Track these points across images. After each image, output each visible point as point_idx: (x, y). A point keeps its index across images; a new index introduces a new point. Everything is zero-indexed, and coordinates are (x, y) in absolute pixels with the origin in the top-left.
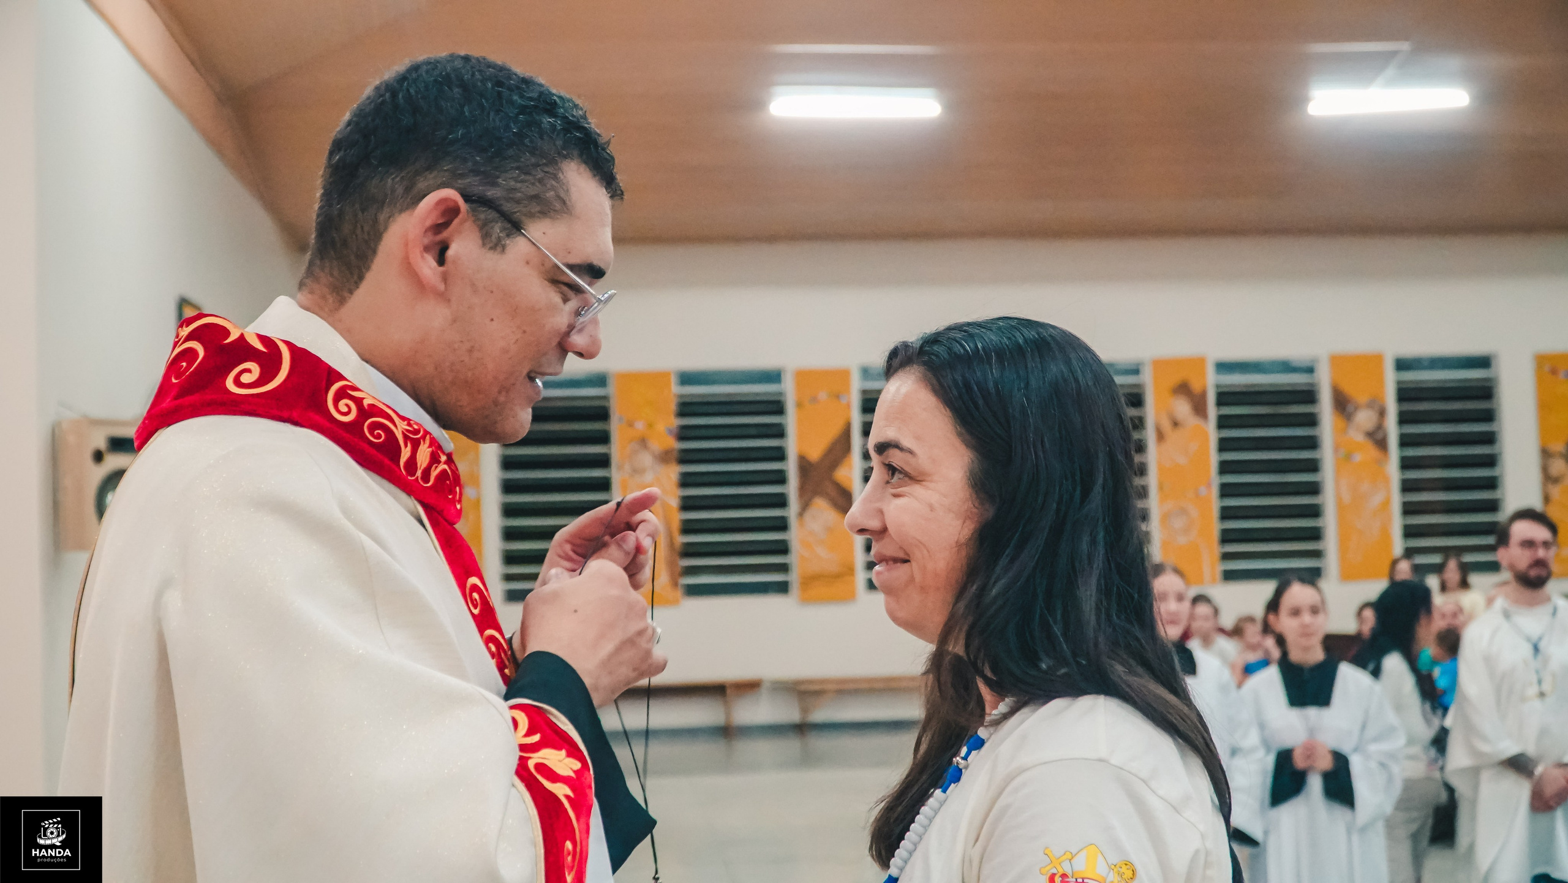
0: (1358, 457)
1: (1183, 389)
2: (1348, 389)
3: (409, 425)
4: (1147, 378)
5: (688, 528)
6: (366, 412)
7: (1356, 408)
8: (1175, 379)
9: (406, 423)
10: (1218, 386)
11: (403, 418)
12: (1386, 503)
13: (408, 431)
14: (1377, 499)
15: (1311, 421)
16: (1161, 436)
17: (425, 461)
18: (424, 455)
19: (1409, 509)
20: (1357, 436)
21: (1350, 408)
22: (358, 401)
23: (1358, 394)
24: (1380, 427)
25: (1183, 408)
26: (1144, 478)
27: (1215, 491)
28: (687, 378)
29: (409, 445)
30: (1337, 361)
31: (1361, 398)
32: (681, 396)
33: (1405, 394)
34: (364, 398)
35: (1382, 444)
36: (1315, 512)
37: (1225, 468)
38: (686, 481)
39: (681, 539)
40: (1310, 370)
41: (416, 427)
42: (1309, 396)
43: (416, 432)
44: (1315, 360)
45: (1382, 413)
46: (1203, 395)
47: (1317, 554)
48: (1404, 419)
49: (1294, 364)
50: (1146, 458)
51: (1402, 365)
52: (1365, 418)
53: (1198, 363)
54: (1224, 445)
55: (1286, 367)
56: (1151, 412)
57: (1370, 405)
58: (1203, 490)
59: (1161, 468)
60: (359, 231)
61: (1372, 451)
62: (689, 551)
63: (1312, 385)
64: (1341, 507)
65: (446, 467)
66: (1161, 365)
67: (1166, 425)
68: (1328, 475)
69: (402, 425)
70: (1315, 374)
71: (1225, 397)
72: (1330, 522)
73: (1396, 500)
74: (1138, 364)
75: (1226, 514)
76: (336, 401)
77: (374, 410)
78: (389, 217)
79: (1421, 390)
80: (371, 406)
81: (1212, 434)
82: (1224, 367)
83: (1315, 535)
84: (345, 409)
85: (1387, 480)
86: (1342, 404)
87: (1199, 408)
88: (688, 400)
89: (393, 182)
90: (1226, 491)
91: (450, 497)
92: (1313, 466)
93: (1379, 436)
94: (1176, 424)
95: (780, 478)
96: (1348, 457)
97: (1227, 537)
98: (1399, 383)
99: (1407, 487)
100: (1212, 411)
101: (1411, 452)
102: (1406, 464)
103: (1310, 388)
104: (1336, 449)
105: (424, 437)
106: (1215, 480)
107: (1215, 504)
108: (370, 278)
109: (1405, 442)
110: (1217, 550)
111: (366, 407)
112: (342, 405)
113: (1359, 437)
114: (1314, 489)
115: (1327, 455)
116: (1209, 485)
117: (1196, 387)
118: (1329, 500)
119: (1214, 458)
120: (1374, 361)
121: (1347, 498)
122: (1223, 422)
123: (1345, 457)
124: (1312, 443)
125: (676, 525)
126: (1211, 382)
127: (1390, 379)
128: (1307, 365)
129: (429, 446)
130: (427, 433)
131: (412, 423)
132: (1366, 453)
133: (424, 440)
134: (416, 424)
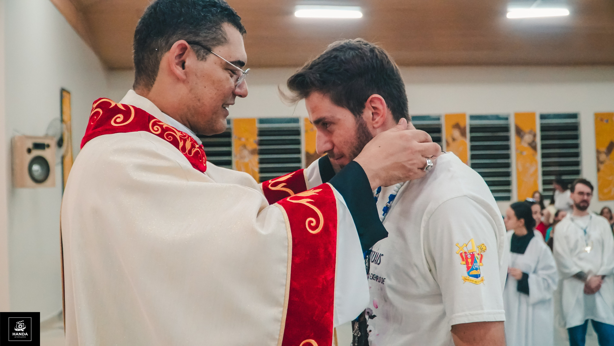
0: (525, 153)
1: (457, 126)
2: (522, 126)
3: (182, 133)
4: (443, 121)
6: (165, 130)
7: (525, 134)
8: (453, 122)
9: (180, 133)
10: (470, 125)
11: (179, 131)
12: (536, 171)
13: (181, 136)
14: (532, 170)
15: (507, 139)
16: (448, 145)
17: (189, 147)
18: (188, 145)
19: (544, 174)
20: (525, 145)
21: (522, 133)
22: (161, 126)
23: (525, 128)
24: (534, 141)
25: (456, 133)
28: (262, 121)
29: (182, 141)
30: (517, 115)
31: (527, 130)
32: (260, 128)
33: (544, 128)
34: (163, 125)
35: (534, 148)
36: (508, 174)
37: (473, 157)
38: (261, 161)
40: (507, 119)
41: (184, 134)
42: (506, 129)
43: (185, 136)
44: (509, 115)
45: (535, 136)
46: (465, 128)
47: (509, 191)
48: (543, 138)
49: (501, 117)
51: (543, 117)
52: (528, 138)
53: (463, 116)
54: (473, 148)
55: (497, 117)
56: (444, 135)
57: (530, 133)
61: (531, 151)
63: (508, 124)
64: (519, 173)
66: (448, 117)
67: (450, 140)
68: (513, 160)
69: (179, 134)
70: (509, 120)
71: (473, 129)
72: (514, 179)
73: (540, 170)
74: (439, 116)
76: (153, 126)
77: (168, 129)
79: (549, 127)
80: (166, 127)
81: (468, 144)
82: (473, 117)
83: (508, 183)
84: (156, 129)
85: (536, 162)
86: (519, 132)
87: (463, 134)
88: (262, 130)
91: (201, 161)
92: (508, 156)
93: (534, 145)
94: (454, 140)
95: (298, 161)
96: (521, 153)
98: (541, 124)
99: (544, 165)
100: (468, 135)
101: (547, 151)
102: (544, 156)
103: (507, 126)
104: (517, 149)
105: (188, 138)
106: (469, 162)
109: (543, 147)
111: (164, 128)
112: (155, 127)
114: (508, 165)
115: (513, 152)
117: (462, 125)
118: (514, 170)
119: (469, 153)
120: (532, 115)
121: (520, 168)
122: (472, 139)
123: (520, 153)
124: (507, 148)
125: (257, 179)
126: (468, 123)
127: (538, 122)
128: (506, 117)
129: (191, 141)
130: (189, 136)
131: (183, 133)
132: (528, 151)
133: (188, 139)
134: (185, 133)
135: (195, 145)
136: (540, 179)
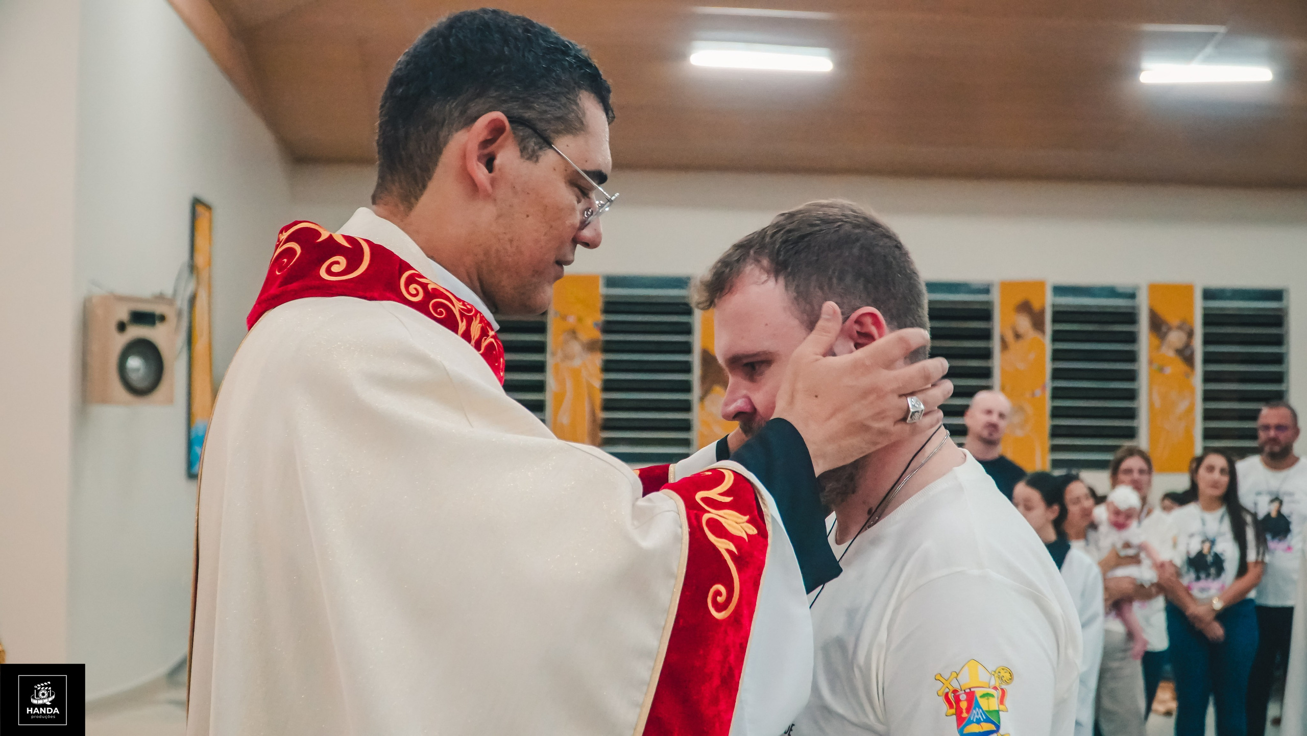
0: (1169, 370)
1: (1025, 307)
3: (464, 305)
4: (996, 297)
5: (608, 406)
6: (431, 294)
7: (1170, 329)
8: (1019, 298)
9: (461, 303)
10: (1054, 306)
11: (459, 300)
12: (1191, 409)
13: (462, 309)
14: (1183, 406)
15: (1132, 338)
16: (1005, 345)
17: (477, 332)
18: (476, 329)
19: (1208, 415)
20: (1169, 352)
21: (1164, 329)
22: (424, 286)
24: (1188, 345)
25: (1024, 323)
26: (990, 380)
27: (1048, 393)
28: (612, 282)
29: (464, 319)
30: (1154, 289)
31: (1174, 321)
32: (607, 296)
33: (1210, 319)
34: (428, 284)
35: (1189, 360)
36: (1131, 414)
37: (1057, 374)
38: (608, 367)
39: (602, 415)
40: (1132, 296)
41: (468, 306)
42: (1130, 317)
43: (470, 311)
44: (1137, 288)
45: (1190, 334)
46: (1042, 312)
48: (1207, 341)
49: (1121, 290)
50: (993, 363)
51: (1208, 294)
52: (1176, 338)
53: (1039, 286)
54: (1057, 355)
55: (1111, 292)
56: (998, 326)
57: (1180, 328)
58: (1038, 392)
59: (1003, 371)
60: (422, 149)
61: (1181, 366)
62: (608, 425)
63: (1133, 308)
64: (1152, 411)
65: (493, 340)
66: (1008, 286)
67: (1010, 337)
68: (1143, 383)
69: (459, 305)
70: (1136, 300)
71: (1060, 315)
73: (1199, 407)
74: (989, 285)
75: (1056, 413)
76: (407, 285)
77: (437, 293)
78: (449, 135)
79: (1221, 316)
80: (433, 289)
81: (1048, 346)
82: (1059, 290)
83: (1131, 433)
84: (414, 292)
85: (1192, 391)
86: (1158, 325)
87: (1038, 324)
88: (611, 300)
89: (452, 107)
90: (1057, 393)
92: (1131, 376)
93: (1188, 353)
94: (1018, 336)
95: (686, 368)
96: (1161, 369)
97: (1056, 432)
98: (1205, 309)
99: (1208, 396)
100: (1049, 327)
101: (1214, 368)
102: (1208, 378)
103: (1132, 311)
104: (1151, 362)
105: (475, 315)
106: (1049, 384)
107: (1048, 404)
108: (432, 186)
109: (1209, 359)
110: (1048, 443)
111: (430, 290)
112: (412, 288)
113: (1171, 354)
114: (1131, 395)
116: (1044, 388)
117: (1036, 306)
119: (1048, 366)
120: (1186, 290)
121: (1157, 403)
122: (1057, 337)
123: (1158, 369)
124: (1132, 357)
125: (598, 403)
126: (1049, 301)
127: (1199, 306)
128: (1130, 291)
129: (480, 322)
130: (477, 312)
131: (465, 303)
132: (1175, 367)
133: (476, 318)
134: (469, 304)
135: (488, 332)
136: (1199, 426)
